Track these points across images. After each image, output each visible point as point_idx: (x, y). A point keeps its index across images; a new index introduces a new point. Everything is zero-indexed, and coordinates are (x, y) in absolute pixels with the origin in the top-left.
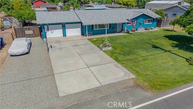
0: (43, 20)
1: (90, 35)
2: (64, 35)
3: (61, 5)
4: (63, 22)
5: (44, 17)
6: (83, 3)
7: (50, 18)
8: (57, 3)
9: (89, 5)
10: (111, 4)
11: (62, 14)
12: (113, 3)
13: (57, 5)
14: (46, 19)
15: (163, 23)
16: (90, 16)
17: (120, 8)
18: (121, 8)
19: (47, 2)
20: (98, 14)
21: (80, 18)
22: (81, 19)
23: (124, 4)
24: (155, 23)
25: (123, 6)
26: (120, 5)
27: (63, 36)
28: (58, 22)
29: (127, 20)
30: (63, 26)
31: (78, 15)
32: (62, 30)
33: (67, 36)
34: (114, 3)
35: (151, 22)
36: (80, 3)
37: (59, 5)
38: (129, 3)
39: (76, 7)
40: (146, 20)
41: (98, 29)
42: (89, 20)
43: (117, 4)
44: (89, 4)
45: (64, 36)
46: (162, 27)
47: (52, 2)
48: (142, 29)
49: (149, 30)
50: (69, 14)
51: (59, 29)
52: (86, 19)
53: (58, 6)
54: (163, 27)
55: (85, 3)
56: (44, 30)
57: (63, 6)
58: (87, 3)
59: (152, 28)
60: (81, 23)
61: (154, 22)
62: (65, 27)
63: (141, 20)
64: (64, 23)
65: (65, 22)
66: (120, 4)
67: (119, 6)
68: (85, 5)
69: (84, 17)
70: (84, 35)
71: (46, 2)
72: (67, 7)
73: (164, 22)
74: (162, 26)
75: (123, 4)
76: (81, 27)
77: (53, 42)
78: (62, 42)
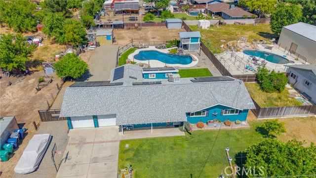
0: (69, 110)
4: (92, 115)
5: (73, 102)
10: (230, 7)
15: (263, 113)
18: (245, 18)
24: (245, 114)
25: (249, 16)
28: (85, 115)
32: (93, 120)
33: (100, 126)
35: (236, 113)
45: (95, 127)
46: (260, 118)
48: (215, 125)
54: (263, 117)
59: (237, 121)
61: (242, 113)
62: (97, 118)
65: (95, 114)
77: (75, 144)
78: (85, 145)
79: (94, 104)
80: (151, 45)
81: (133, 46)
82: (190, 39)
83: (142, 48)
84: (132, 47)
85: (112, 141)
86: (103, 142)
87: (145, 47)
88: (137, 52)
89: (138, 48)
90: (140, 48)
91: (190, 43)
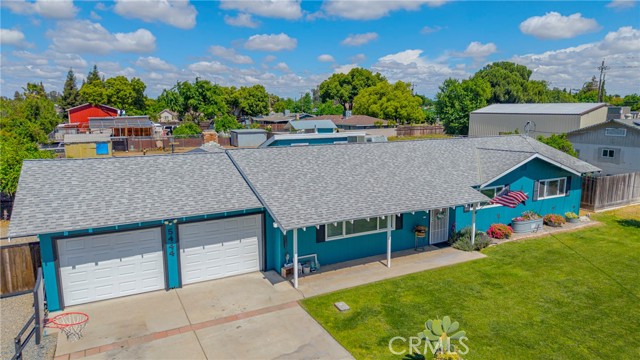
0: (55, 211)
1: (307, 270)
2: (173, 278)
3: (170, 118)
4: (166, 216)
5: (66, 190)
6: (247, 114)
7: (96, 197)
8: (154, 114)
9: (265, 118)
10: (344, 115)
11: (163, 171)
12: (349, 112)
13: (156, 120)
14: (70, 200)
15: (601, 193)
16: (305, 175)
17: (374, 127)
18: (379, 127)
19: (119, 112)
20: (338, 163)
21: (258, 187)
22: (264, 197)
23: (387, 116)
24: (576, 194)
25: (385, 123)
26: (376, 120)
27: (162, 285)
28: (138, 217)
29: (475, 187)
30: (170, 235)
31: (247, 171)
32: (161, 253)
33: (185, 281)
34: (354, 114)
35: (561, 191)
36: (236, 114)
37: (163, 120)
38: (403, 112)
39: (223, 126)
40: (543, 183)
41: (345, 236)
42: (304, 198)
43: (363, 114)
44: (267, 115)
45: (168, 288)
46: (599, 208)
47: (139, 112)
48: (533, 226)
49: (559, 225)
50: (201, 169)
51: (143, 251)
52: (287, 190)
53: (156, 122)
54: (602, 207)
55: (255, 114)
56: (51, 264)
57: (177, 121)
58: (261, 112)
59: (570, 214)
60: (264, 213)
61: (571, 192)
62: (178, 241)
63: (525, 185)
64: (170, 221)
65: (179, 215)
66: (374, 115)
67: (372, 121)
68: (255, 119)
69: (276, 184)
70: (274, 269)
71: (115, 112)
72: (190, 127)
73: (603, 187)
74: (597, 204)
75: (384, 113)
76: (259, 231)
77: (99, 350)
78: (155, 342)
79: (160, 191)
85: (268, 310)
86: (235, 318)
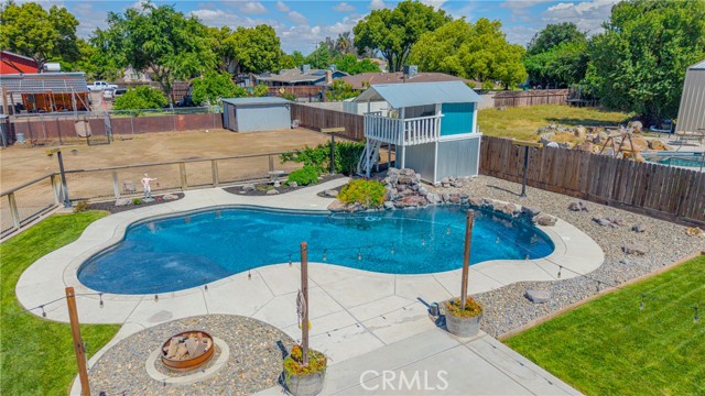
9: (274, 78)
10: (406, 72)
12: (414, 67)
25: (478, 86)
36: (231, 70)
38: (502, 69)
44: (277, 72)
47: (72, 65)
55: (259, 70)
58: (269, 68)
80: (195, 186)
81: (68, 202)
82: (439, 114)
83: (137, 204)
84: (61, 210)
87: (160, 200)
88: (104, 233)
89: (111, 208)
90: (126, 207)
91: (439, 138)
